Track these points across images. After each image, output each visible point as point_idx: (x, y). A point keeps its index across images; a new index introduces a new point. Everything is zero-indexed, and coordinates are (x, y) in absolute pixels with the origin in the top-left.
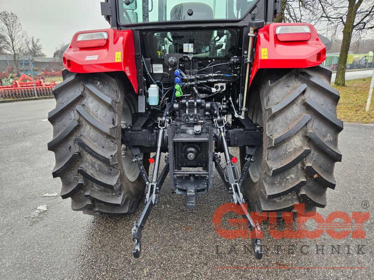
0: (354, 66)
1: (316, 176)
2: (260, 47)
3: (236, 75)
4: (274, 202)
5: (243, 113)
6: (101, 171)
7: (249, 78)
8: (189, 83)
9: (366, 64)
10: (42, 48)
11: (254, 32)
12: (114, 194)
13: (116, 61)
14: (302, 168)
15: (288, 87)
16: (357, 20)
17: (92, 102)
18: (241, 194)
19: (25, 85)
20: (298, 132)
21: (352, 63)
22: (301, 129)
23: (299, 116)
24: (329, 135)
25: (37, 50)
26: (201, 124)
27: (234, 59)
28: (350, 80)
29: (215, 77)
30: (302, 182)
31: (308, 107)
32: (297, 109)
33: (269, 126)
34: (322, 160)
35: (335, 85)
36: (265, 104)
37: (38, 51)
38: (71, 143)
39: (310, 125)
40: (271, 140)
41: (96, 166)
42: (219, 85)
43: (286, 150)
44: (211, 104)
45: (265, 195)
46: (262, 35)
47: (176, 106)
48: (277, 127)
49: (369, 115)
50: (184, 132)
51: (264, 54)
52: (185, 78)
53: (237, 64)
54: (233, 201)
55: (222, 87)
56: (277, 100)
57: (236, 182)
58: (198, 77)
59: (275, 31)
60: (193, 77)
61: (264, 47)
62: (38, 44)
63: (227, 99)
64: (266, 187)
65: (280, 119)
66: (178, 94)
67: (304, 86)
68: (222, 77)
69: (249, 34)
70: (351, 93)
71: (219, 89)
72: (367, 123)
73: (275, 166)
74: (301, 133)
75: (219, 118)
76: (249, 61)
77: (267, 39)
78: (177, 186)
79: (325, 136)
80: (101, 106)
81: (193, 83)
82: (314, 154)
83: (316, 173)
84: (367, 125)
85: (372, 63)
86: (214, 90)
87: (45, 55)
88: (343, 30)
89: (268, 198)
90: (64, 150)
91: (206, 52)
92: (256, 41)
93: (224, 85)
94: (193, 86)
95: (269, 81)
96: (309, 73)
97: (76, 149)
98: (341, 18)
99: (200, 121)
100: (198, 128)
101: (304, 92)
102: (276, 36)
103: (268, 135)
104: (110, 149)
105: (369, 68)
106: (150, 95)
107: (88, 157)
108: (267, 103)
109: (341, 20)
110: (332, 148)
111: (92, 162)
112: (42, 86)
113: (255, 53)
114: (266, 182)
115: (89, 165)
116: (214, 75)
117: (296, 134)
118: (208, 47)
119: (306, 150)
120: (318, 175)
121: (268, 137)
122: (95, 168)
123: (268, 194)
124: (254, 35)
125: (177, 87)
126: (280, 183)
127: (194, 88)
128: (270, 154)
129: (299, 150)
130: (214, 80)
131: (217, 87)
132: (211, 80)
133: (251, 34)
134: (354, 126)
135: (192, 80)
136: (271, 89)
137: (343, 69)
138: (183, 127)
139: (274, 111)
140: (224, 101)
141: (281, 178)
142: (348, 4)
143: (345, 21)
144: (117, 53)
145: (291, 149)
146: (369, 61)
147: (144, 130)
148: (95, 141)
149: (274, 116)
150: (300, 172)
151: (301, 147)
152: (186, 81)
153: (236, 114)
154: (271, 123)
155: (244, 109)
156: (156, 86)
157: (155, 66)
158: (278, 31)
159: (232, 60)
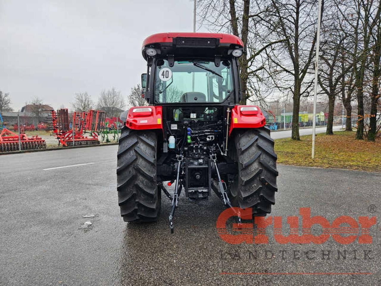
0: (309, 123)
1: (267, 184)
2: (233, 117)
3: (220, 131)
4: (247, 203)
5: (226, 152)
6: (146, 186)
7: (228, 132)
8: (195, 135)
9: (319, 122)
10: (10, 102)
11: (230, 110)
12: (151, 202)
13: (158, 123)
14: (259, 179)
15: (249, 137)
16: (302, 90)
17: (142, 146)
18: (228, 199)
19: (7, 139)
20: (255, 160)
21: (307, 121)
22: (257, 159)
23: (255, 152)
24: (271, 162)
25: (4, 104)
26: (203, 158)
27: (220, 122)
28: (306, 136)
29: (208, 132)
30: (260, 188)
31: (259, 148)
32: (254, 149)
33: (241, 158)
34: (269, 175)
35: (292, 139)
36: (238, 146)
37: (6, 105)
38: (131, 169)
39: (261, 157)
40: (242, 165)
41: (144, 183)
42: (210, 136)
43: (250, 171)
44: (207, 148)
45: (241, 198)
46: (233, 111)
47: (186, 149)
48: (245, 158)
49: (314, 161)
50: (192, 163)
51: (236, 121)
52: (193, 132)
53: (221, 125)
54: (224, 203)
55: (212, 138)
56: (243, 144)
57: (225, 191)
58: (199, 131)
59: (240, 110)
60: (197, 132)
61: (235, 117)
62: (6, 98)
63: (216, 145)
64: (242, 193)
65: (246, 154)
66: (189, 141)
67: (257, 137)
68: (213, 132)
69: (227, 111)
70: (304, 146)
71: (211, 139)
72: (312, 166)
73: (245, 179)
74: (257, 161)
75: (213, 155)
76: (228, 124)
77: (237, 113)
78: (190, 196)
79: (269, 162)
80: (148, 148)
81: (197, 135)
82: (265, 172)
83: (266, 182)
84: (312, 167)
85: (324, 121)
86: (208, 139)
87: (13, 109)
88: (293, 97)
89: (244, 199)
90: (126, 173)
91: (202, 117)
92: (231, 114)
93: (214, 137)
94: (197, 136)
95: (239, 134)
96: (259, 130)
97: (134, 172)
98: (290, 88)
99: (202, 157)
100: (201, 161)
101: (257, 140)
102: (241, 112)
103: (241, 163)
104: (152, 172)
105: (322, 125)
106: (170, 142)
107: (141, 177)
108: (239, 145)
109: (290, 90)
110: (273, 168)
111: (142, 180)
112: (26, 140)
113: (231, 120)
114: (241, 190)
115: (140, 182)
116: (208, 131)
117: (255, 161)
118: (203, 115)
119: (260, 170)
120: (268, 183)
121: (241, 164)
122: (144, 184)
123: (243, 197)
124: (230, 111)
125: (189, 137)
126: (249, 190)
127: (198, 138)
128: (243, 173)
129: (257, 170)
130: (208, 134)
131: (209, 138)
132: (206, 134)
133: (228, 111)
134: (303, 168)
135: (197, 134)
136: (241, 138)
137: (297, 126)
138: (191, 161)
139: (243, 149)
140: (214, 146)
141: (249, 187)
142: (294, 78)
143: (293, 90)
144: (158, 119)
145: (253, 170)
146: (321, 120)
147: (164, 165)
148: (145, 168)
149: (243, 152)
150: (259, 182)
151: (258, 168)
152: (193, 134)
153: (222, 153)
154: (242, 156)
155: (226, 150)
156: (173, 137)
157: (172, 125)
158: (242, 109)
159: (218, 123)
